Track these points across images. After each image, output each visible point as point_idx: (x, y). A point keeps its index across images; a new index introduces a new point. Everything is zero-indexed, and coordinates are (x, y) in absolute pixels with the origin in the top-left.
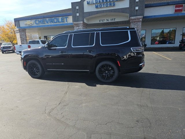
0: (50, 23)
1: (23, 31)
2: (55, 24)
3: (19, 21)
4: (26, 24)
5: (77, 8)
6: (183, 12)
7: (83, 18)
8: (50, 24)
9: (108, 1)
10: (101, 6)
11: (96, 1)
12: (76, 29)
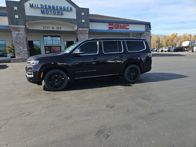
7: (25, 21)
9: (56, 9)
10: (47, 12)
11: (42, 6)
12: (14, 34)
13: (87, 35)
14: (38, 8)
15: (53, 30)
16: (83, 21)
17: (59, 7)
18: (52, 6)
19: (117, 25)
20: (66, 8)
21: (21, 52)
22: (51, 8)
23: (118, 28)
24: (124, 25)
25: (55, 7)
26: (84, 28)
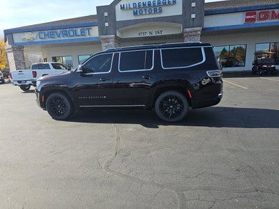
0: (63, 36)
1: (18, 49)
2: (70, 38)
3: (12, 34)
4: (24, 39)
5: (106, 14)
6: (257, 22)
7: (115, 29)
8: (62, 38)
9: (152, 5)
10: (141, 13)
11: (135, 5)
12: (104, 46)
13: (198, 38)
14: (130, 8)
15: (151, 35)
17: (156, 2)
18: (147, 3)
19: (266, 13)
20: (167, 1)
22: (145, 5)
23: (267, 19)
26: (193, 27)
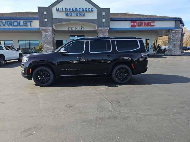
0: (8, 26)
2: (15, 27)
5: (45, 13)
6: (137, 27)
7: (52, 24)
9: (78, 11)
10: (71, 15)
11: (66, 9)
12: (43, 34)
13: (107, 34)
14: (63, 11)
15: (76, 30)
16: (104, 20)
17: (81, 9)
18: (75, 9)
19: (141, 23)
20: (88, 9)
21: (48, 50)
22: (74, 10)
23: (142, 26)
24: (148, 23)
25: (78, 9)
26: (104, 27)
